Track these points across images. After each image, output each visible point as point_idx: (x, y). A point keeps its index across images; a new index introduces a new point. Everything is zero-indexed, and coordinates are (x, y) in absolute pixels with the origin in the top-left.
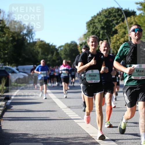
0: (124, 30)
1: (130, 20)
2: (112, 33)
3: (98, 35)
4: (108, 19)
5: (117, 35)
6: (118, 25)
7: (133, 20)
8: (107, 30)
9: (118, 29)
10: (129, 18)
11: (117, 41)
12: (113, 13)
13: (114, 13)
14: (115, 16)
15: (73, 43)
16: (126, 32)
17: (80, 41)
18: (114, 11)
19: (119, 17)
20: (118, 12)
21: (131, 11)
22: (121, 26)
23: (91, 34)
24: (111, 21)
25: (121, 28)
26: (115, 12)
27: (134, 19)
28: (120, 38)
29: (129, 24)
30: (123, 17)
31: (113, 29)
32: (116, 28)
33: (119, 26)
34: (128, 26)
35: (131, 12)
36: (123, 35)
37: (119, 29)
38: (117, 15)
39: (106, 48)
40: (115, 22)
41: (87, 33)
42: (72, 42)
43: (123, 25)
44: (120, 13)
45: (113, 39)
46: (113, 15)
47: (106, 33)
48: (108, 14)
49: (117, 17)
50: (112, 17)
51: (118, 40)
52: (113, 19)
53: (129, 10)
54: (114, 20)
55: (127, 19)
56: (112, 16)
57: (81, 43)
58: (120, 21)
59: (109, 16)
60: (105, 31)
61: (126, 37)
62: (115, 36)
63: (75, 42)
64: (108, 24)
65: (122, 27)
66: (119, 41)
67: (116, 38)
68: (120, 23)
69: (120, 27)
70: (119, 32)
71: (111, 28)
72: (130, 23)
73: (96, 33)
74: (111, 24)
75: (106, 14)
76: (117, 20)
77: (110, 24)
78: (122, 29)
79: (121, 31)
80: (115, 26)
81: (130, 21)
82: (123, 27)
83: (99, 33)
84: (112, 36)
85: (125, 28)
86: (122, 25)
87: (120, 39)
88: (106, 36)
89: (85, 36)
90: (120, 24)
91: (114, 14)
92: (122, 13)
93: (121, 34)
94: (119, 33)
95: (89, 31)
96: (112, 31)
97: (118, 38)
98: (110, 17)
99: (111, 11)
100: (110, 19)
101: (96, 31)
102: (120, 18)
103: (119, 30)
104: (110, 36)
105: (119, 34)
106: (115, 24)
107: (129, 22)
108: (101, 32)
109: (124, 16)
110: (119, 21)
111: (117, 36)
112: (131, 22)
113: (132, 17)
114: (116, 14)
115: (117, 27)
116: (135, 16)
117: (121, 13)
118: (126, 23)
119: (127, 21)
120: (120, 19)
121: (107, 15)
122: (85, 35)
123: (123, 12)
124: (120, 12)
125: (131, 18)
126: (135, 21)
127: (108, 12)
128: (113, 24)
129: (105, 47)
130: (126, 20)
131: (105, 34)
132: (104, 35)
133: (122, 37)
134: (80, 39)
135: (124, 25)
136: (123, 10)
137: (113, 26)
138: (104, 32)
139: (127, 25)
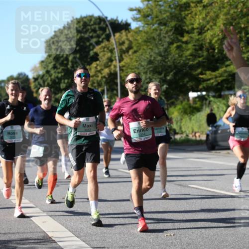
0: (109, 54)
1: (120, 37)
2: (89, 60)
3: (65, 62)
4: (82, 35)
5: (98, 62)
6: (100, 46)
7: (124, 38)
8: (81, 55)
9: (98, 52)
10: (117, 35)
11: (97, 73)
12: (90, 26)
13: (93, 25)
14: (94, 31)
15: (21, 77)
16: (113, 59)
17: (34, 73)
18: (92, 23)
19: (101, 32)
20: (99, 24)
21: (122, 21)
22: (104, 48)
23: (52, 61)
24: (88, 39)
25: (104, 51)
26: (95, 24)
27: (127, 36)
28: (103, 68)
29: (118, 44)
30: (108, 32)
31: (92, 53)
32: (95, 50)
33: (100, 49)
34: (117, 47)
35: (122, 24)
36: (108, 63)
37: (100, 52)
38: (97, 29)
39: (48, 97)
40: (94, 41)
41: (47, 58)
42: (20, 74)
43: (108, 46)
44: (102, 25)
45: (91, 69)
46: (91, 28)
47: (80, 59)
48: (82, 27)
49: (98, 32)
50: (90, 33)
51: (100, 71)
52: (91, 35)
53: (118, 21)
54: (92, 37)
55: (114, 36)
56: (90, 30)
57: (36, 77)
58: (103, 39)
59: (84, 30)
60: (78, 56)
61: (112, 67)
62: (94, 65)
63: (25, 75)
64: (82, 44)
65: (106, 49)
66: (101, 74)
67: (96, 68)
68: (102, 42)
69: (102, 50)
70: (102, 59)
71: (87, 50)
72: (119, 42)
73: (62, 59)
74: (88, 44)
75: (80, 27)
76: (98, 36)
77: (85, 43)
78: (106, 53)
79: (104, 57)
80: (94, 47)
81: (119, 39)
82: (108, 49)
83: (67, 59)
84: (90, 64)
85: (112, 51)
86: (106, 45)
87: (102, 70)
88: (79, 65)
89: (43, 64)
90: (103, 45)
91: (93, 27)
92: (107, 26)
93: (105, 61)
94: (100, 59)
95: (49, 56)
96: (89, 57)
97: (99, 68)
98: (86, 32)
99: (88, 23)
100: (86, 36)
101: (62, 56)
102: (102, 34)
103: (101, 55)
104: (86, 64)
105: (100, 61)
106: (94, 43)
107: (117, 40)
108: (70, 58)
109: (109, 30)
110: (100, 40)
111: (97, 65)
112: (121, 42)
113: (124, 32)
114: (97, 27)
115: (97, 49)
116: (127, 31)
117: (104, 26)
118: (112, 42)
119: (115, 40)
120: (103, 36)
121: (80, 29)
122: (42, 62)
123: (108, 23)
124: (102, 23)
125: (122, 33)
126: (128, 39)
127: (82, 23)
128: (91, 44)
129: (46, 96)
130: (112, 37)
131: (78, 60)
132: (76, 63)
133: (107, 66)
134: (34, 69)
135: (110, 45)
136: (109, 21)
137: (91, 47)
138: (75, 58)
139: (115, 46)
